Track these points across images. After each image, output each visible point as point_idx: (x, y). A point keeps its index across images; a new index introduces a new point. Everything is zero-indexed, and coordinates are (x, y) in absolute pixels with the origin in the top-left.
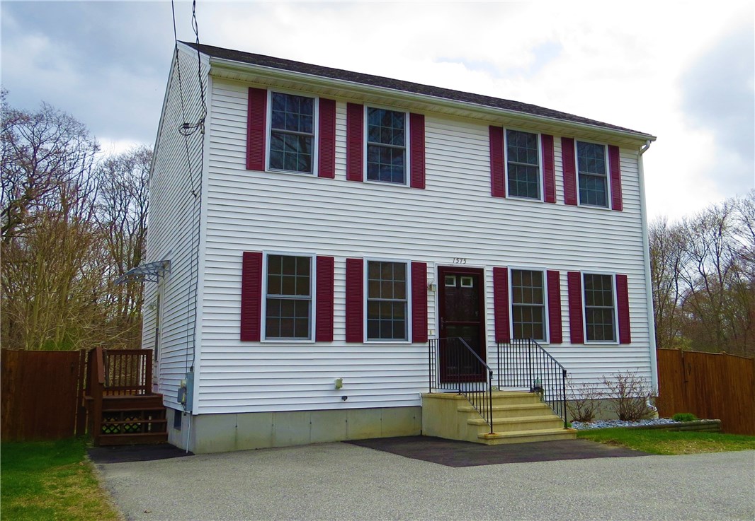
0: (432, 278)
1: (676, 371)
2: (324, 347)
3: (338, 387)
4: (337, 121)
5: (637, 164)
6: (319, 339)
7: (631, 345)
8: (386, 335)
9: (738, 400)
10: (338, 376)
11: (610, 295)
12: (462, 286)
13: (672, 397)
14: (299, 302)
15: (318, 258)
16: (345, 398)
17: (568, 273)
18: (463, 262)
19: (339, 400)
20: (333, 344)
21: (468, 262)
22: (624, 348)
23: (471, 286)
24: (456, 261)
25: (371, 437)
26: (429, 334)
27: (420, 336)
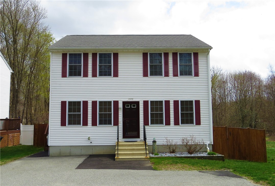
0: (121, 105)
1: (223, 135)
2: (85, 127)
3: (89, 139)
4: (89, 59)
5: (207, 58)
6: (83, 125)
7: (201, 125)
8: (105, 123)
9: (255, 146)
10: (89, 136)
11: (192, 108)
12: (132, 107)
13: (221, 144)
14: (78, 114)
15: (83, 101)
16: (91, 142)
17: (174, 101)
18: (132, 99)
19: (90, 143)
20: (88, 127)
21: (134, 99)
22: (198, 127)
23: (136, 107)
24: (129, 99)
25: (100, 154)
26: (119, 123)
27: (116, 123)
